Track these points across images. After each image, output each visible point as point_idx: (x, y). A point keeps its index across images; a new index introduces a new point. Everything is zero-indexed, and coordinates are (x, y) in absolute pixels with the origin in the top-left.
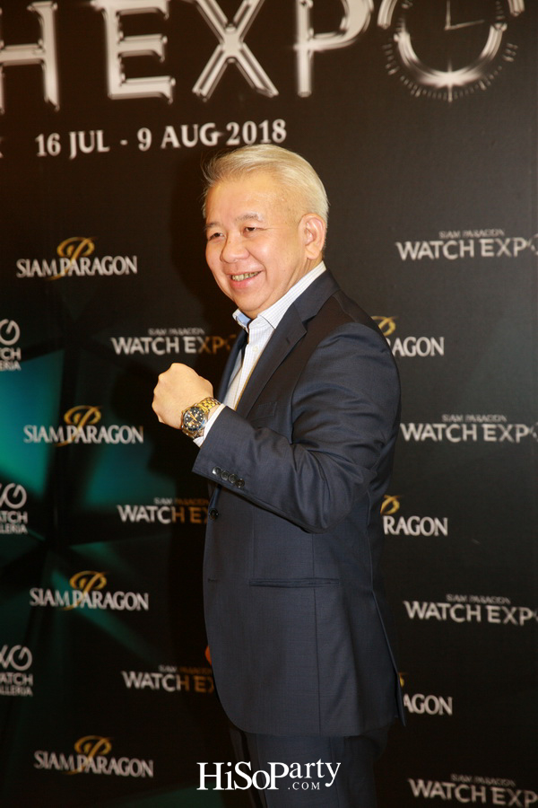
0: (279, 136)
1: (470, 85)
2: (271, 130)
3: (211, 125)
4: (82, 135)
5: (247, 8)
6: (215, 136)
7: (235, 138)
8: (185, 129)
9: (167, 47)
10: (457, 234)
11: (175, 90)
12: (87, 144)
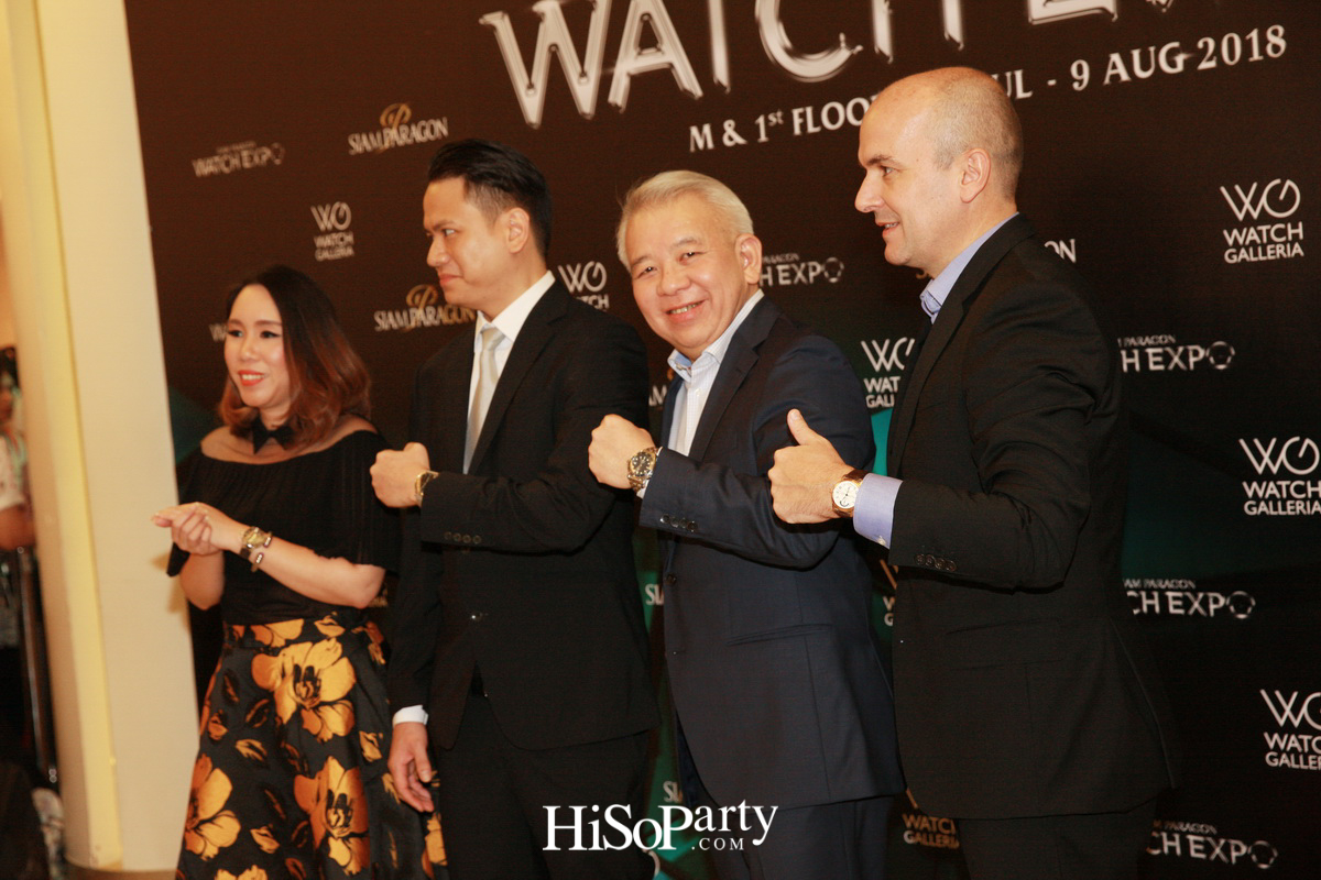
0: (1276, 48)
2: (1263, 42)
3: (1176, 44)
6: (1180, 59)
7: (1210, 59)
8: (1136, 54)
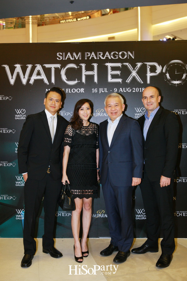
1: (180, 84)
2: (142, 90)
3: (130, 88)
4: (102, 89)
5: (137, 67)
6: (130, 90)
7: (134, 91)
8: (124, 88)
9: (121, 73)
10: (178, 110)
11: (122, 81)
12: (103, 91)
